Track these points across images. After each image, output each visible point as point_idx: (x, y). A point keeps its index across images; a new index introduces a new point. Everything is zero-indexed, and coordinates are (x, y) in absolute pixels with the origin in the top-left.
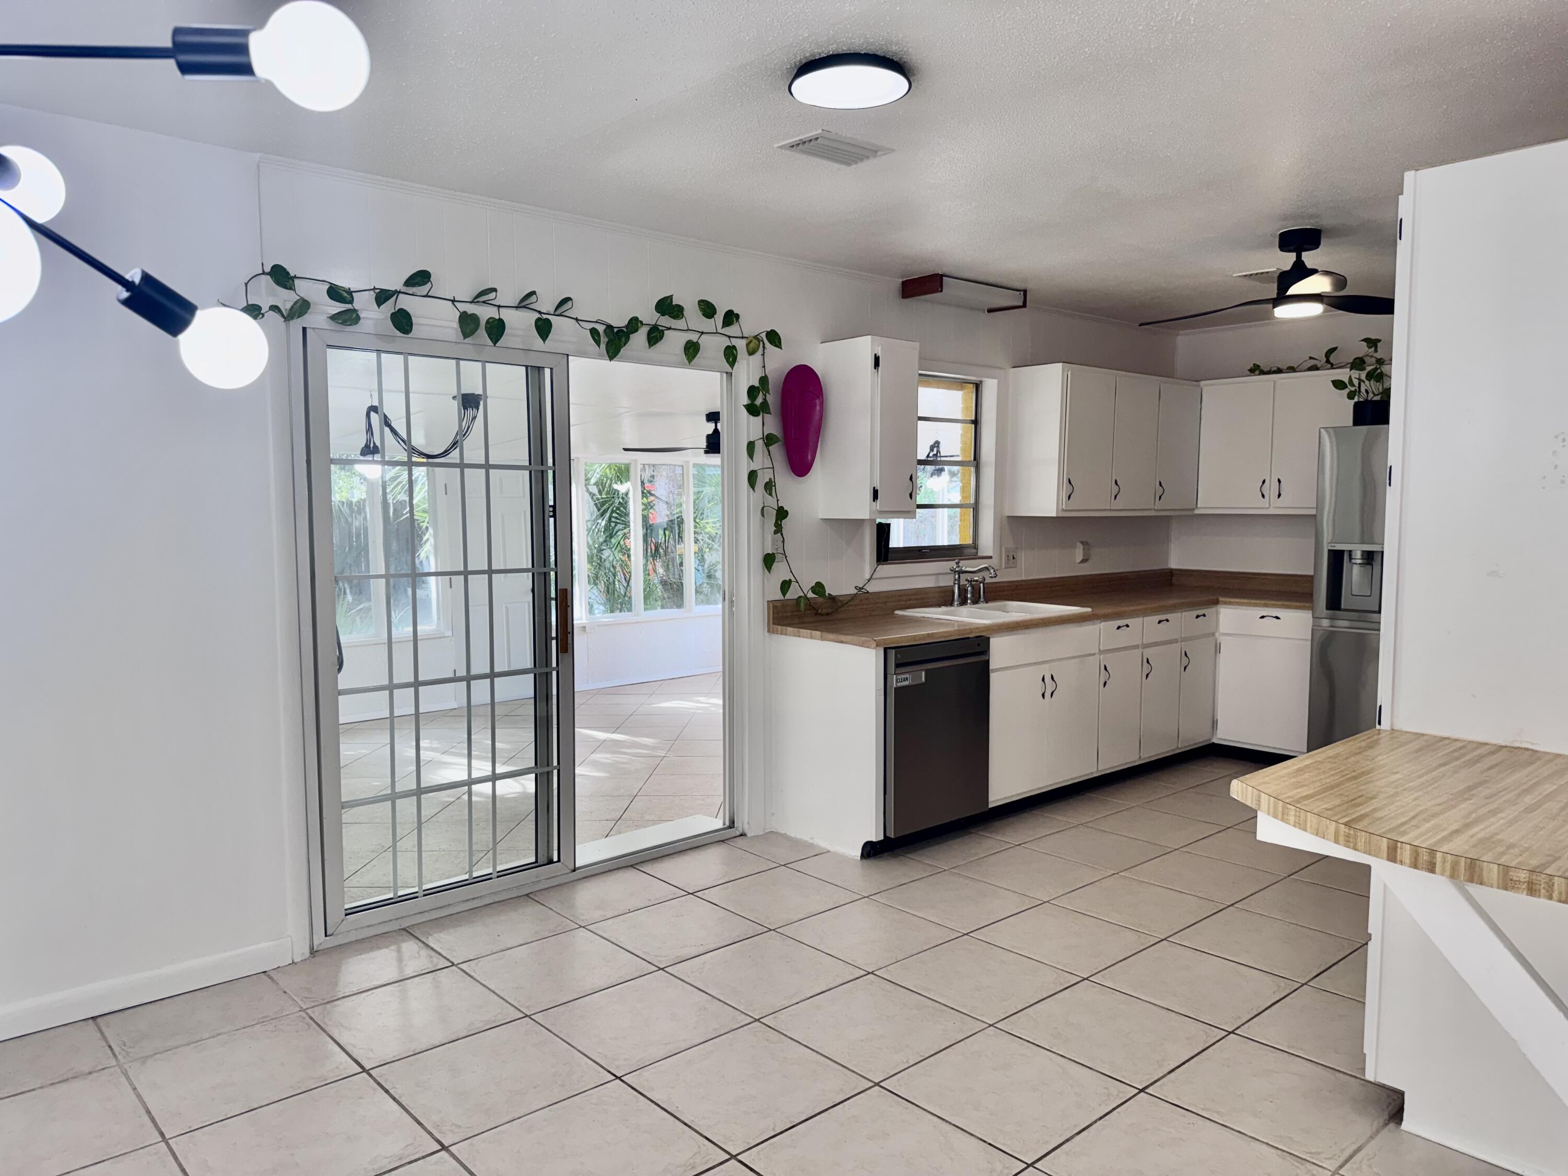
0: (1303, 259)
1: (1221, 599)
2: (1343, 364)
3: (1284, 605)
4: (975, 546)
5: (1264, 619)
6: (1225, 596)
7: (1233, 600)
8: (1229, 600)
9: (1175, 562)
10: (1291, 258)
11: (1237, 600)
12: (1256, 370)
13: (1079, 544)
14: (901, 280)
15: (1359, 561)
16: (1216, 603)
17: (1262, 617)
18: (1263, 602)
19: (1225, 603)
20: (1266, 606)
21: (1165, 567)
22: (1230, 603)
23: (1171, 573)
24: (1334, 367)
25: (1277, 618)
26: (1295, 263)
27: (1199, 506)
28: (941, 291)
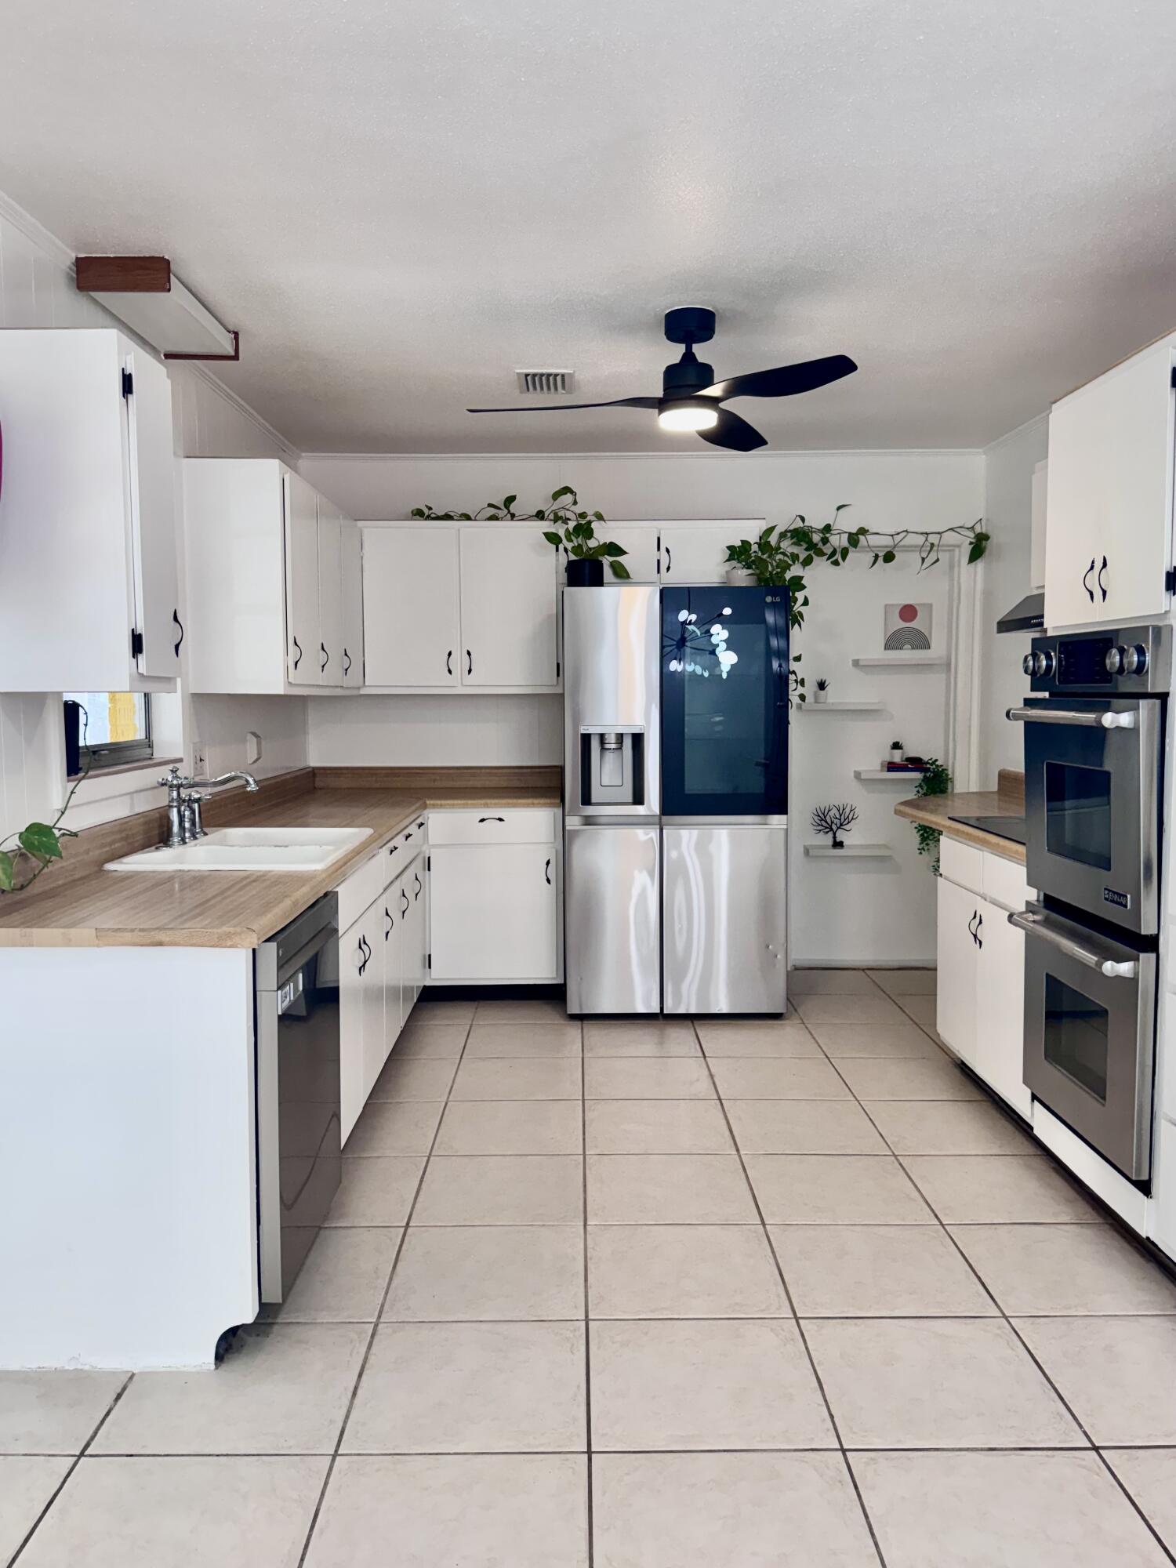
0: (693, 351)
1: (428, 802)
2: (524, 517)
3: (509, 804)
4: (148, 742)
5: (485, 822)
6: (432, 799)
7: (443, 802)
8: (439, 802)
9: (315, 759)
10: (681, 349)
11: (449, 802)
12: (419, 514)
13: (250, 737)
14: (73, 256)
15: (613, 746)
16: (425, 807)
17: (482, 820)
18: (483, 801)
19: (434, 806)
20: (486, 806)
21: (302, 765)
22: (441, 806)
23: (314, 772)
24: (515, 519)
25: (501, 820)
26: (684, 355)
27: (367, 684)
28: (169, 290)
